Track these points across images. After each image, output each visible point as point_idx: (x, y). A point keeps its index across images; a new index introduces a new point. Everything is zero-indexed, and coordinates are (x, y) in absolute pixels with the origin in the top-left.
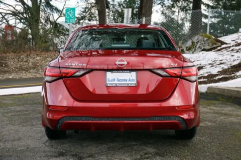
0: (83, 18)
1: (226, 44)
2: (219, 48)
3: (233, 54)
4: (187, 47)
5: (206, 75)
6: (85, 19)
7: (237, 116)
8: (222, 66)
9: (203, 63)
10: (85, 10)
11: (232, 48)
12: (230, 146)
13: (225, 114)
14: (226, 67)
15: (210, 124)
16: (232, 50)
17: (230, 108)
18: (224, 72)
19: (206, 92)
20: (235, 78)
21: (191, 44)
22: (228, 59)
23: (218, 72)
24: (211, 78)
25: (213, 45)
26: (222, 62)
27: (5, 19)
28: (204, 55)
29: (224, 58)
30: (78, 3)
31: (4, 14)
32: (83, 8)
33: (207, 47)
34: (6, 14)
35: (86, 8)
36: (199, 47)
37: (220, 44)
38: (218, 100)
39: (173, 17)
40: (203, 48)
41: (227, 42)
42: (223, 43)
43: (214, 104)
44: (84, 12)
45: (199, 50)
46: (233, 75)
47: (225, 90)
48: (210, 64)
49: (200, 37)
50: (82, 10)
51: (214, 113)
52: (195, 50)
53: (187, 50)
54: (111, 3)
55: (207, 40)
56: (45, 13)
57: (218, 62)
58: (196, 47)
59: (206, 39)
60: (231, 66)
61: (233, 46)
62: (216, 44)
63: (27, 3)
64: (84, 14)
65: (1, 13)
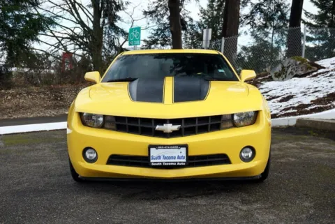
0: (155, 42)
1: (324, 68)
2: (315, 73)
3: (331, 80)
4: (276, 73)
5: (296, 105)
6: (157, 44)
7: (329, 151)
8: (317, 94)
9: (294, 91)
10: (157, 33)
11: (331, 73)
12: (312, 182)
13: (314, 150)
14: (321, 95)
15: (293, 160)
16: (331, 75)
17: (322, 143)
18: (318, 101)
19: (295, 126)
20: (331, 108)
21: (281, 69)
22: (324, 86)
23: (312, 101)
24: (302, 109)
25: (307, 69)
26: (317, 89)
27: (62, 45)
28: (296, 82)
29: (320, 85)
31: (60, 39)
32: (155, 30)
33: (301, 73)
34: (63, 38)
35: (158, 30)
36: (291, 73)
37: (316, 68)
38: (309, 134)
39: (266, 39)
40: (295, 73)
41: (325, 66)
42: (320, 67)
43: (303, 139)
44: (155, 35)
45: (291, 76)
46: (329, 105)
47: (318, 122)
48: (302, 93)
49: (292, 61)
50: (154, 32)
51: (301, 148)
52: (286, 76)
53: (276, 77)
54: (188, 23)
55: (300, 64)
56: (108, 37)
57: (312, 90)
58: (286, 72)
59: (298, 62)
60: (328, 95)
61: (332, 70)
62: (311, 68)
63: (87, 24)
64: (156, 37)
65: (57, 37)
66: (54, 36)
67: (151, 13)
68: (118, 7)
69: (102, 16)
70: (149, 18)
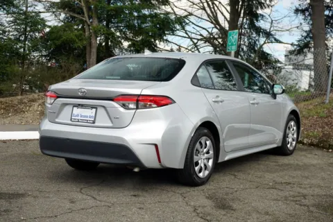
0: (307, 45)
6: (310, 48)
10: (308, 35)
27: (196, 46)
30: (301, 24)
31: (195, 41)
32: (306, 32)
34: (198, 40)
35: (309, 31)
44: (306, 37)
50: (305, 34)
56: (248, 40)
63: (223, 25)
64: (308, 39)
65: (191, 39)
66: (189, 37)
67: (303, 11)
68: (262, 5)
69: (242, 15)
70: (301, 17)
